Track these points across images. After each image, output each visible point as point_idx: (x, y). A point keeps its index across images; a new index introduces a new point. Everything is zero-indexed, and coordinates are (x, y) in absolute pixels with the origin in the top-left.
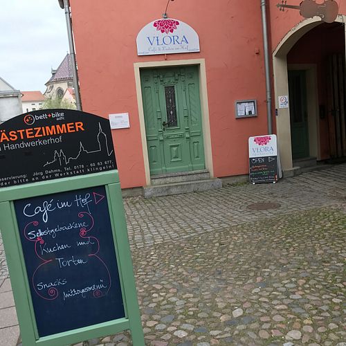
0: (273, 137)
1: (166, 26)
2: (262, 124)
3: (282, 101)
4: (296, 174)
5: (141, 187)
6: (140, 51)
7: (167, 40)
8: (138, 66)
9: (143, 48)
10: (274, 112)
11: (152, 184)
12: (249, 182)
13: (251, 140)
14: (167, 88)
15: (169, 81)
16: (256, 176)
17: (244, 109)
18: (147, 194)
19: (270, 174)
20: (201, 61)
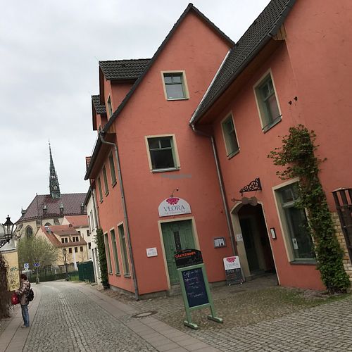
0: (237, 257)
1: (173, 201)
2: (230, 250)
3: (239, 237)
4: (253, 279)
5: (166, 291)
6: (161, 215)
7: (174, 208)
8: (160, 222)
9: (162, 212)
10: (235, 243)
11: (172, 288)
12: (227, 285)
13: (225, 259)
14: (175, 233)
15: (176, 228)
16: (231, 280)
17: (219, 242)
18: (171, 294)
19: (238, 279)
20: (193, 218)
